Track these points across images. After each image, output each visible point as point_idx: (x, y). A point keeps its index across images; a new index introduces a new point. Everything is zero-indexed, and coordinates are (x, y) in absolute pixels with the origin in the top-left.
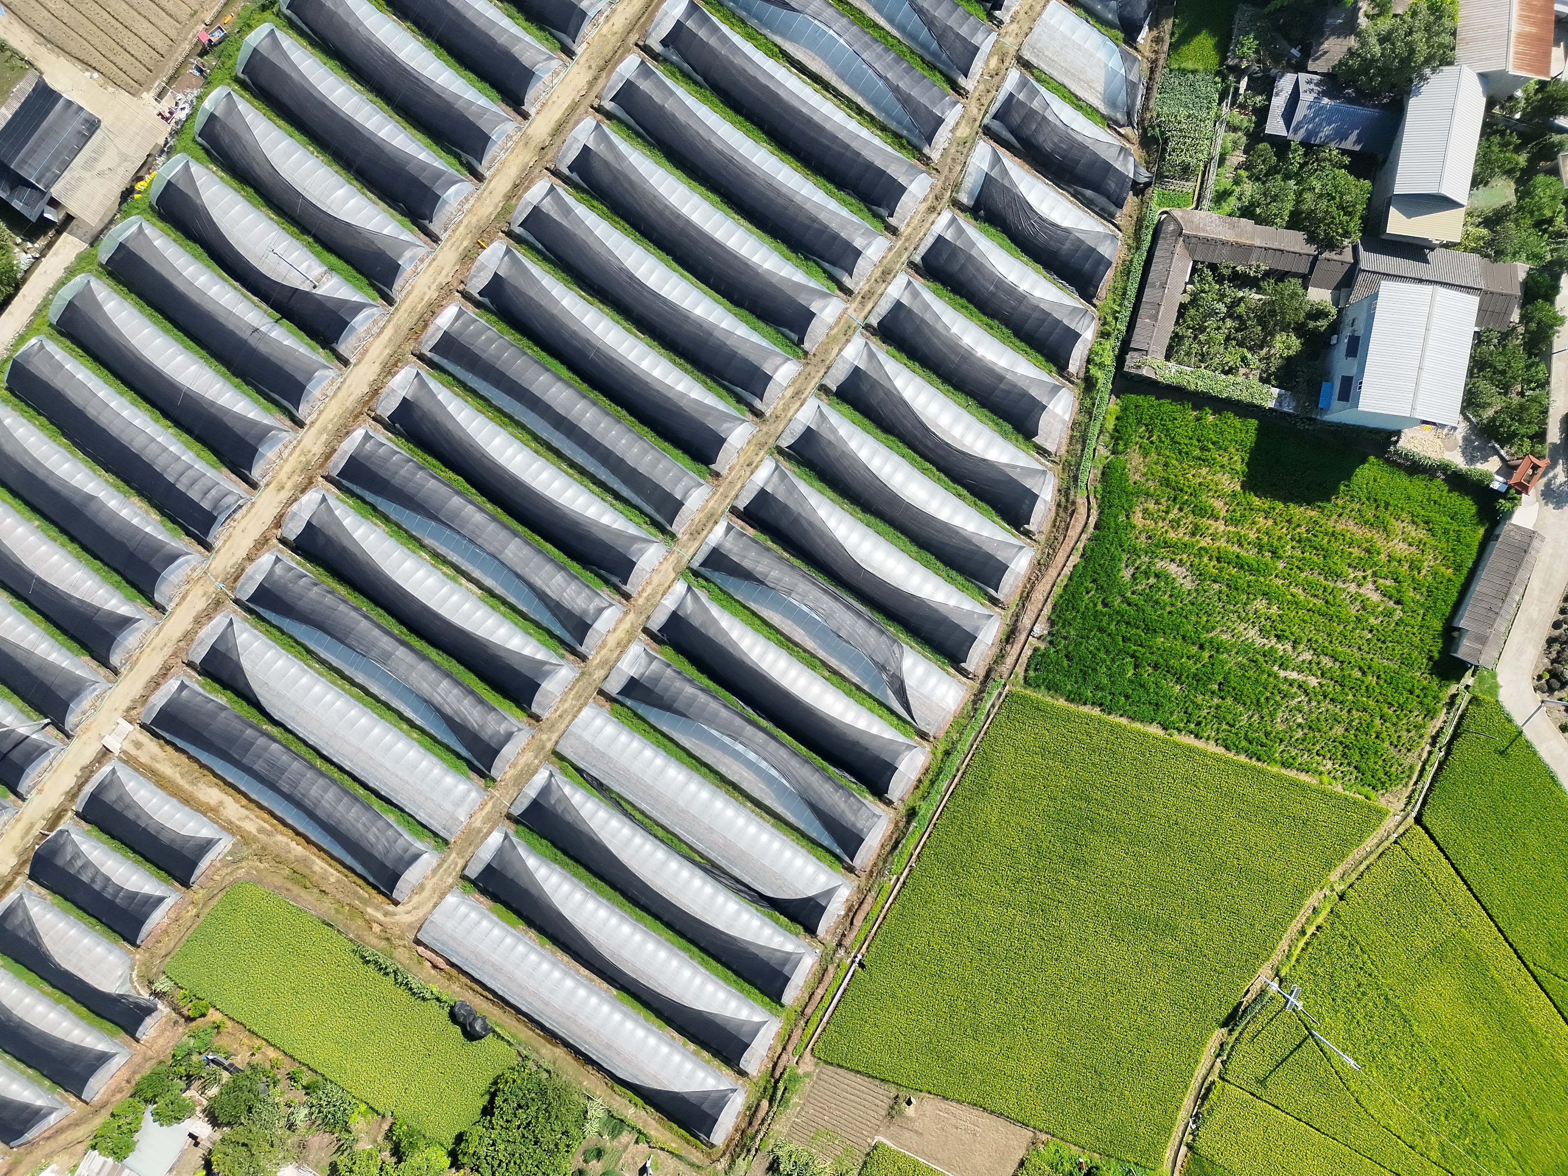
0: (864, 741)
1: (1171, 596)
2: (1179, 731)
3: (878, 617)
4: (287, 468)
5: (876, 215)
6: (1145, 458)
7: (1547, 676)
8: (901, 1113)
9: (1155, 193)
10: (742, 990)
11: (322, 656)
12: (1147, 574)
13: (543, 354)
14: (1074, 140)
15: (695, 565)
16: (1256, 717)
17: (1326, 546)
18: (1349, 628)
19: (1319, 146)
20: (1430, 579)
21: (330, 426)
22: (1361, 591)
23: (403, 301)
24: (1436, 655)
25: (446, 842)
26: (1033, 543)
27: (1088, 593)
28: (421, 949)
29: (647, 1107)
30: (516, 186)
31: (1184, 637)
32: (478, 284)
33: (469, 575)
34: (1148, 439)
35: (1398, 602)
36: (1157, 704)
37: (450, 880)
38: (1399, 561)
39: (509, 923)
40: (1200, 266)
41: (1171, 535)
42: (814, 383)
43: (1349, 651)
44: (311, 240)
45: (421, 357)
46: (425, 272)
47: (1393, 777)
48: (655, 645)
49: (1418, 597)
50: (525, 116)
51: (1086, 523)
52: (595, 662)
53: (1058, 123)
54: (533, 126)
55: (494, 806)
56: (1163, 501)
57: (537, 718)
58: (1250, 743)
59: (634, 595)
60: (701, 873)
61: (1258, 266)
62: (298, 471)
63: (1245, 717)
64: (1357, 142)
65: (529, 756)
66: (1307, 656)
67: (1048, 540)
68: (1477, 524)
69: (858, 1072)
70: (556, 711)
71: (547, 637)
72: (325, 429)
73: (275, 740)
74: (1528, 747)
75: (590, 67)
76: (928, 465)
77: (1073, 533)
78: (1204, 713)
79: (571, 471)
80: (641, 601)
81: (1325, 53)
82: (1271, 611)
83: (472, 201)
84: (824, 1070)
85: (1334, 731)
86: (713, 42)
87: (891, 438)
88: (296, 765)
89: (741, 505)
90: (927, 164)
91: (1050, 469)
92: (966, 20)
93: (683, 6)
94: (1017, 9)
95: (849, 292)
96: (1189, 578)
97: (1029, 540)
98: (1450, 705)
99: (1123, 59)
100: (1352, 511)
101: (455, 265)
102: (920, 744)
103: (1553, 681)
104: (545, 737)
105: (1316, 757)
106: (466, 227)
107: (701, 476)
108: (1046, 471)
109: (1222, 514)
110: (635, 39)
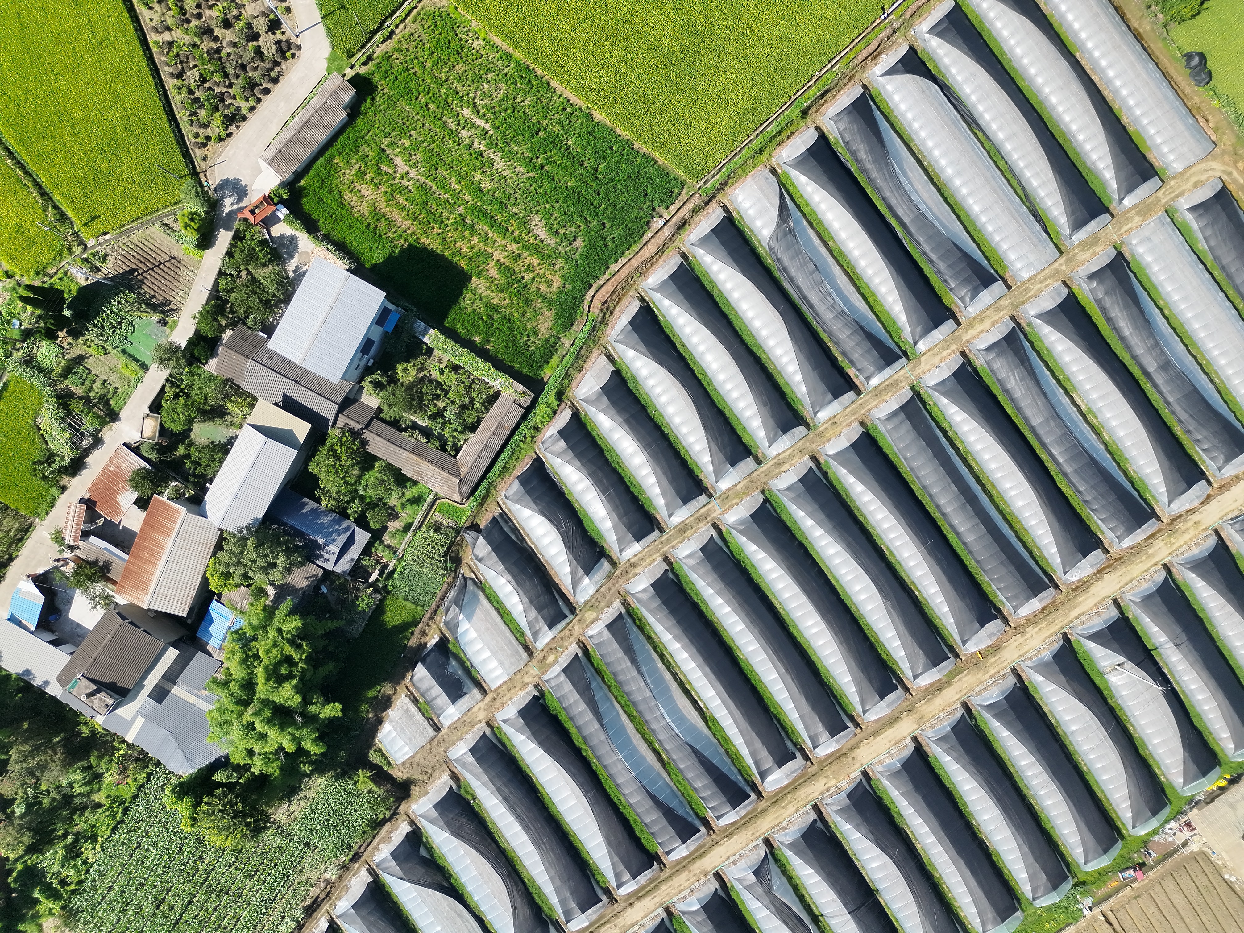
0: (825, 178)
1: (552, 215)
2: (580, 109)
3: (777, 273)
4: (1187, 537)
5: (677, 575)
6: (537, 326)
7: (288, 54)
9: (464, 521)
10: (980, 22)
11: (1211, 385)
12: (565, 236)
13: (963, 557)
14: (513, 579)
15: (904, 360)
16: (518, 100)
17: (423, 211)
18: (425, 145)
19: (334, 511)
20: (354, 161)
21: (1144, 558)
22: (408, 169)
23: (1055, 633)
24: (369, 100)
25: (1166, 211)
26: (640, 291)
27: (614, 238)
28: (1214, 138)
30: (940, 690)
31: (553, 179)
32: (995, 625)
33: (1077, 410)
34: (529, 340)
35: (384, 150)
36: (591, 135)
37: (1173, 183)
38: (372, 182)
39: (1139, 134)
40: (453, 453)
41: (536, 261)
42: (764, 468)
43: (433, 126)
44: (1109, 701)
45: (1056, 586)
46: (1031, 649)
47: (431, 18)
48: (955, 309)
49: (367, 149)
50: (915, 739)
51: (597, 291)
52: (1005, 312)
53: (522, 595)
54: (911, 730)
55: (1121, 228)
56: (535, 289)
57: (1064, 283)
58: (530, 81)
59: (958, 354)
60: (981, 122)
61: (410, 436)
62: (1180, 531)
63: (527, 102)
64: (305, 504)
65: (1081, 257)
66: (464, 133)
67: (628, 290)
68: (305, 188)
70: (1048, 285)
71: (1035, 343)
72: (1149, 557)
74: (322, 5)
75: (854, 758)
76: (700, 377)
77: (609, 288)
78: (558, 116)
80: (954, 347)
81: (307, 578)
82: (480, 177)
83: (977, 689)
85: (464, 69)
86: (758, 744)
87: (721, 408)
89: (851, 395)
90: (625, 600)
91: (609, 343)
92: (563, 696)
93: (770, 779)
94: (520, 692)
95: (715, 526)
96: (533, 223)
97: (643, 294)
98: (370, 58)
99: (456, 627)
100: (395, 232)
101: (1007, 647)
102: (779, 165)
103: (285, 49)
104: (1064, 268)
105: (483, 53)
106: (988, 672)
107: (875, 428)
108: (613, 343)
109: (492, 263)
110: (812, 770)
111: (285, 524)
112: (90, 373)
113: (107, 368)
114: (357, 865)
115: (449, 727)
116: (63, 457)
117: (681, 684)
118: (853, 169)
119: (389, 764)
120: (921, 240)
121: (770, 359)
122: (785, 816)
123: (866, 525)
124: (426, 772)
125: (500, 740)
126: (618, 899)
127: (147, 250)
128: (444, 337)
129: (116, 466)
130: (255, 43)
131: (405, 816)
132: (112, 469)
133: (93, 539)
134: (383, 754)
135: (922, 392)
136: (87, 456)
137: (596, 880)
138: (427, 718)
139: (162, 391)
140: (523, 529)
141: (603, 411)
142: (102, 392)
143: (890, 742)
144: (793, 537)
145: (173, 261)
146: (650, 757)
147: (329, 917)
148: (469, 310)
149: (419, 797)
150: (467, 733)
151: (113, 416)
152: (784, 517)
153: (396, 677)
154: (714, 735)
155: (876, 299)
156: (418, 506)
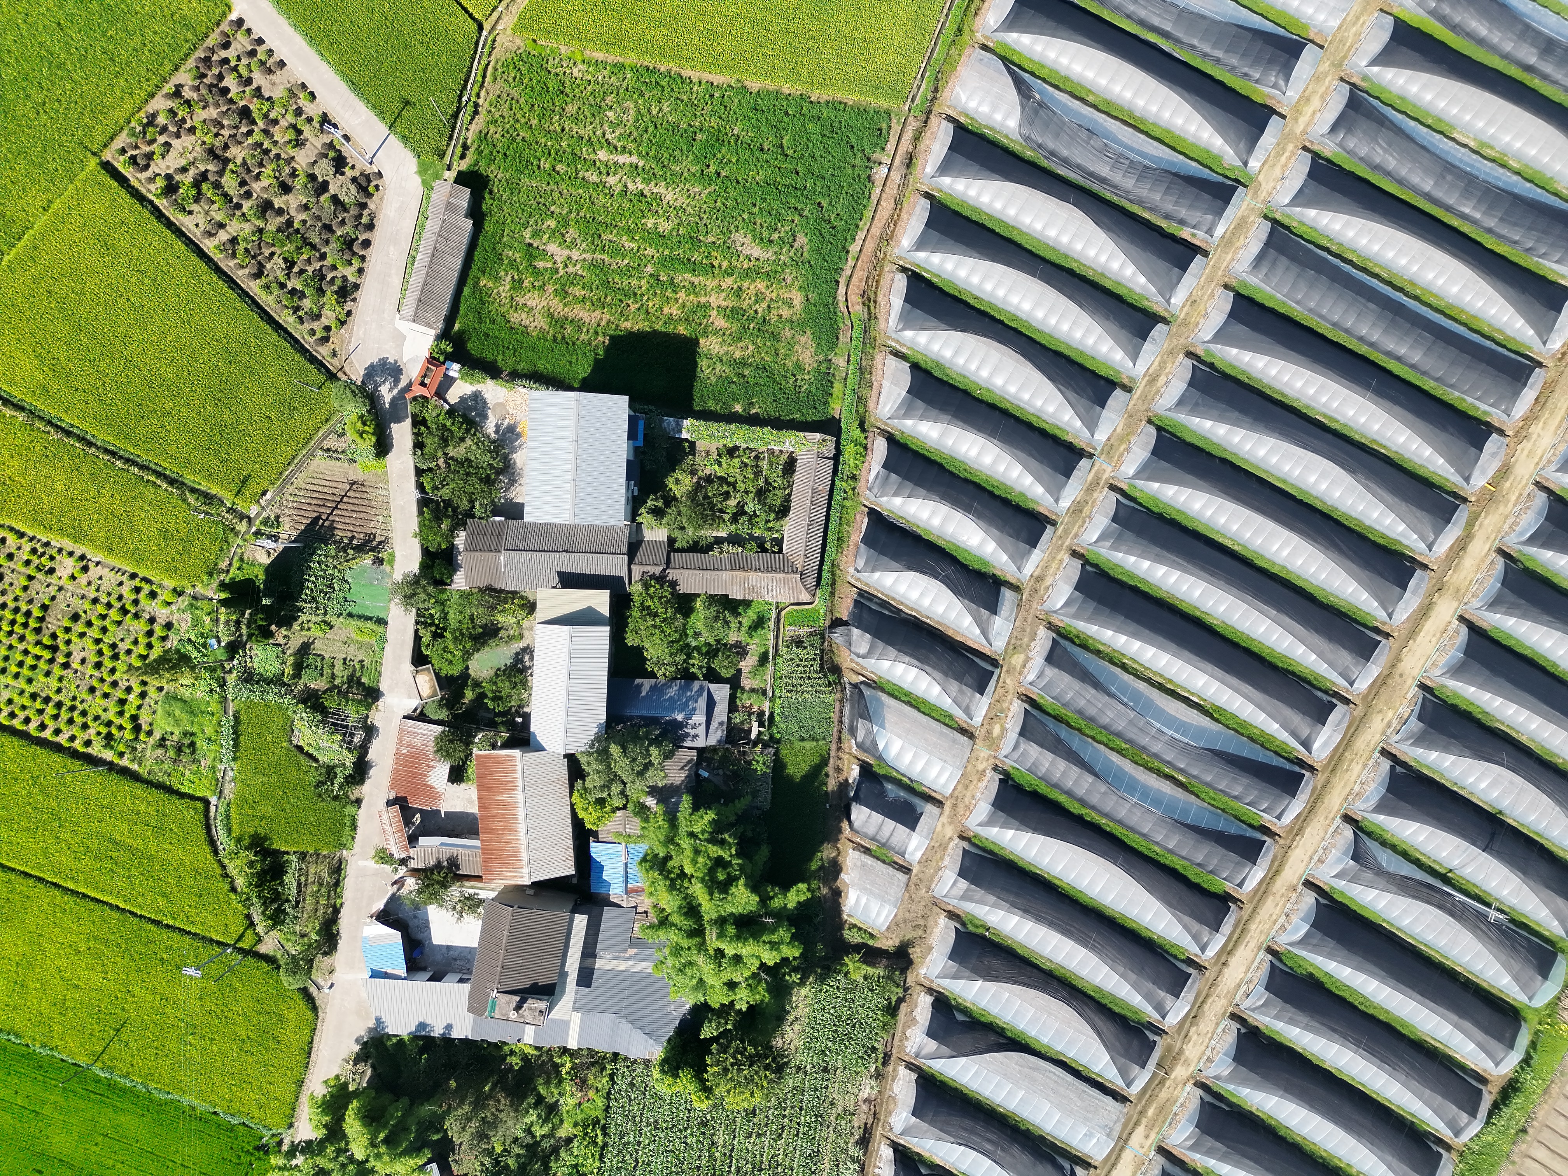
0: (1052, 24)
1: (755, 224)
2: (730, 86)
3: (1045, 163)
5: (1096, 566)
6: (798, 359)
7: (371, 189)
9: (824, 621)
12: (781, 240)
13: (1418, 383)
14: (913, 659)
15: (1240, 190)
16: (654, 112)
17: (608, 292)
18: (573, 215)
19: (676, 678)
20: (502, 273)
22: (567, 252)
24: (487, 196)
26: (896, 262)
27: (838, 215)
30: (1464, 549)
31: (738, 182)
32: (1493, 443)
33: (1467, 150)
34: (796, 380)
35: (530, 245)
36: (756, 110)
38: (534, 287)
40: (776, 549)
41: (761, 286)
42: (1137, 393)
43: (572, 190)
45: (1541, 365)
46: (1545, 450)
47: (511, 67)
48: (1270, 103)
49: (510, 253)
50: (1462, 619)
51: (847, 286)
52: (1329, 78)
53: (931, 672)
54: (1452, 610)
56: (776, 318)
57: (1383, 11)
58: (657, 83)
59: (1300, 152)
61: (720, 553)
63: (666, 109)
64: (640, 686)
66: (611, 180)
67: (882, 267)
68: (464, 331)
70: (1364, 23)
71: (1384, 97)
74: (382, 114)
75: (1401, 675)
76: (1013, 324)
77: (860, 274)
78: (708, 108)
79: (1377, 270)
80: (1290, 147)
81: (682, 768)
82: (653, 221)
83: (1506, 527)
85: (575, 108)
86: (1285, 711)
87: (1055, 348)
89: (1198, 260)
90: (1050, 623)
91: (889, 337)
92: (1033, 763)
93: (1316, 746)
94: (980, 785)
95: (1113, 488)
96: (738, 244)
97: (901, 263)
98: (465, 147)
99: (875, 744)
100: (588, 331)
101: (1516, 461)
102: (987, 38)
103: (364, 184)
105: (589, 78)
106: (1508, 501)
107: (1244, 283)
108: (894, 335)
109: (714, 313)
110: (1358, 712)
111: (631, 718)
112: (323, 658)
113: (339, 644)
114: (890, 1068)
115: (919, 862)
116: (344, 765)
117: (1161, 687)
119: (872, 936)
120: (1195, 42)
121: (1085, 265)
122: (1353, 779)
123: (1286, 401)
124: (918, 926)
125: (984, 849)
126: (1206, 965)
127: (320, 489)
128: (703, 423)
129: (408, 746)
130: (328, 194)
131: (919, 987)
132: (405, 751)
133: (422, 840)
134: (860, 929)
135: (1278, 216)
136: (367, 752)
137: (1171, 955)
138: (889, 864)
139: (417, 638)
140: (894, 599)
141: (923, 418)
142: (346, 673)
143: (1434, 636)
144: (1210, 455)
145: (354, 487)
146: (1166, 788)
147: (888, 1142)
148: (713, 379)
149: (924, 957)
150: (942, 859)
151: (372, 695)
152: (1188, 439)
153: (832, 835)
154: (1227, 727)
155: (1174, 136)
156: (763, 628)
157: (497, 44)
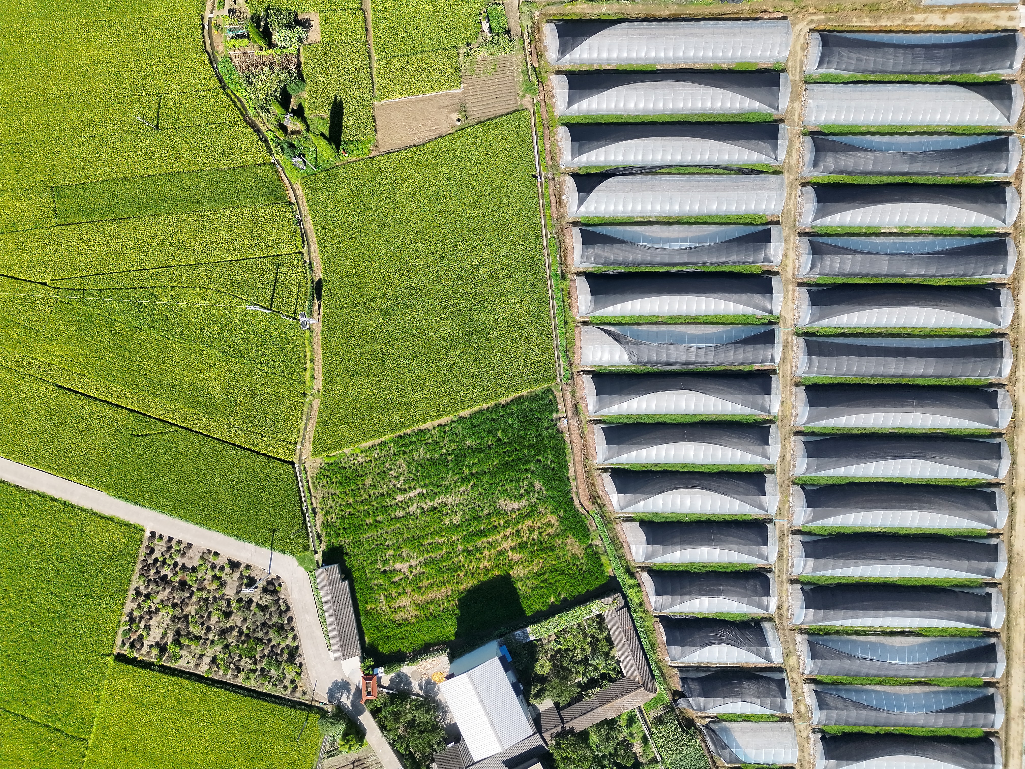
0: (619, 297)
1: (507, 490)
2: (452, 422)
3: (654, 369)
5: (809, 583)
6: (572, 554)
7: (277, 589)
8: (459, 112)
9: (668, 699)
10: (589, 117)
11: (944, 136)
12: (526, 491)
13: (938, 383)
14: (733, 697)
15: (776, 327)
16: (417, 458)
17: (444, 574)
20: (377, 596)
22: (408, 563)
24: (346, 558)
25: (807, 82)
26: (599, 467)
27: (551, 461)
28: (780, 15)
29: (598, 18)
30: (1015, 463)
31: (485, 472)
32: (1001, 395)
33: (894, 236)
34: (577, 565)
35: (385, 572)
36: (474, 427)
37: (790, 64)
38: (399, 594)
39: (743, 64)
40: (620, 676)
41: (528, 522)
42: (778, 471)
43: (393, 527)
45: (1002, 335)
47: (322, 477)
48: (768, 269)
49: (376, 582)
51: (579, 497)
52: (792, 237)
53: (749, 700)
55: (794, 120)
56: (547, 537)
57: (803, 184)
58: (410, 442)
59: (797, 288)
60: (655, 164)
61: (590, 698)
63: (423, 453)
66: (412, 509)
67: (592, 475)
68: (373, 642)
69: (497, 117)
70: (796, 196)
71: (828, 232)
73: (940, 73)
74: (262, 543)
75: (1018, 554)
76: (685, 469)
77: (582, 487)
78: (446, 440)
79: (878, 331)
80: (791, 287)
82: (448, 519)
84: (515, 105)
85: (370, 479)
86: (965, 614)
87: (717, 471)
88: (919, 68)
89: (774, 378)
90: (800, 630)
91: (618, 512)
92: (836, 721)
93: (993, 621)
94: (810, 745)
95: (794, 532)
96: (503, 506)
97: (604, 467)
98: (319, 537)
99: (737, 757)
100: (443, 603)
101: (1018, 398)
102: (584, 317)
103: (272, 589)
104: (792, 177)
105: (369, 459)
107: (807, 379)
108: (621, 510)
109: (510, 553)
110: (1004, 586)
117: (884, 633)
118: (623, 270)
120: (706, 260)
121: (708, 415)
122: (1022, 628)
123: (868, 432)
128: (539, 625)
130: (254, 605)
135: (806, 331)
140: (702, 663)
141: (664, 553)
145: (356, 764)
146: (918, 689)
148: (529, 591)
152: (823, 483)
154: (935, 636)
155: (720, 317)
156: (636, 723)
157: (307, 469)
